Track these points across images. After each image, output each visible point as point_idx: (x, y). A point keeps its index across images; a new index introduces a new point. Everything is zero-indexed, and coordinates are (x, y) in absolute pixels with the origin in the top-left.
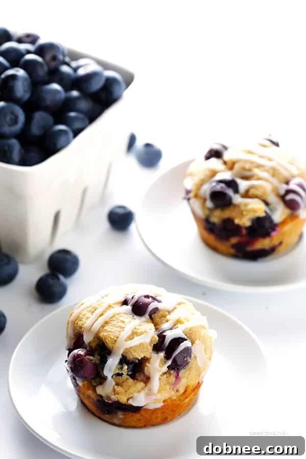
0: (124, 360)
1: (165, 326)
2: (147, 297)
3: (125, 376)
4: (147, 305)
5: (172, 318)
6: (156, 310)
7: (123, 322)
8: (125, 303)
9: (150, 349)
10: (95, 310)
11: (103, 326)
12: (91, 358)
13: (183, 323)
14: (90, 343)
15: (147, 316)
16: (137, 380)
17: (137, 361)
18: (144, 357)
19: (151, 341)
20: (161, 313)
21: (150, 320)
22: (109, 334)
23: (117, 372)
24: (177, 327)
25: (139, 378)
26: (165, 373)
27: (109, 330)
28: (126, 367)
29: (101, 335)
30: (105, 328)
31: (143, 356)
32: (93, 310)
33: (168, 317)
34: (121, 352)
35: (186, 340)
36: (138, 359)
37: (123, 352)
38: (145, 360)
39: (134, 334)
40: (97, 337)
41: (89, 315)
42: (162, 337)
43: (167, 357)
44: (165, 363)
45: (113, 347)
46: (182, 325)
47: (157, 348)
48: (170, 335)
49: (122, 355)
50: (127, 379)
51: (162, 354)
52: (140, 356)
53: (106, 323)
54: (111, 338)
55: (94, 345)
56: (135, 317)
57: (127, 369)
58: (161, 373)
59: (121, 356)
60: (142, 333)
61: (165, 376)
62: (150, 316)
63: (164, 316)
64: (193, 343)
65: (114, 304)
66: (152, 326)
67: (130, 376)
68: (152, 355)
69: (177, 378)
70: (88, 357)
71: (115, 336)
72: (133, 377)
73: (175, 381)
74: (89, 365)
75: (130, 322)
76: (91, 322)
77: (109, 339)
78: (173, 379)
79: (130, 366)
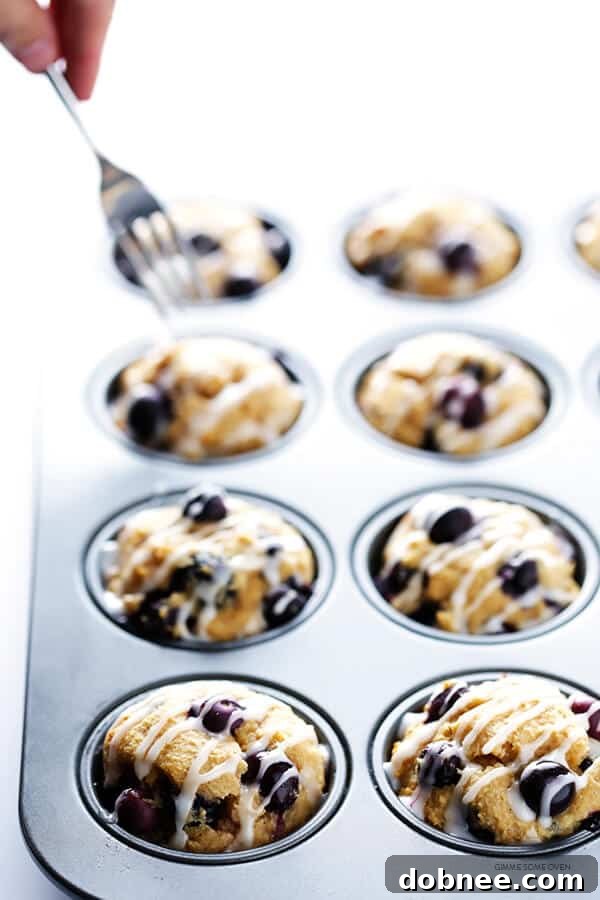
0: (200, 802)
1: (256, 746)
2: (226, 702)
3: (203, 826)
4: (228, 715)
5: (267, 730)
6: (240, 722)
7: (193, 744)
8: (192, 713)
9: (238, 781)
10: (148, 728)
11: (164, 753)
12: (150, 801)
13: (283, 740)
14: (144, 779)
15: (228, 731)
16: (221, 830)
17: (219, 802)
18: (230, 795)
19: (238, 771)
20: (248, 725)
21: (232, 738)
22: (177, 762)
23: (192, 820)
24: (275, 747)
25: (224, 827)
26: (262, 817)
27: (174, 757)
28: (204, 812)
29: (163, 765)
30: (168, 755)
31: (227, 794)
32: (145, 728)
33: (260, 731)
34: (195, 790)
35: (290, 766)
36: (221, 800)
37: (199, 790)
38: (230, 801)
39: (212, 762)
40: (156, 768)
41: (139, 736)
42: (253, 761)
43: (264, 793)
44: (262, 802)
45: (182, 784)
46: (283, 743)
47: (248, 778)
48: (268, 759)
49: (197, 794)
50: (207, 829)
51: (256, 790)
52: (223, 793)
53: (168, 747)
54: (178, 770)
55: (151, 781)
56: (212, 734)
57: (207, 815)
58: (256, 818)
59: (194, 796)
60: (223, 760)
61: (262, 821)
62: (233, 732)
63: (253, 731)
64: (299, 769)
65: (177, 717)
66: (236, 745)
67: (210, 825)
68: (242, 791)
69: (280, 822)
70: (145, 800)
71: (184, 767)
72: (214, 826)
73: (277, 828)
74: (147, 813)
75: (203, 743)
76: (144, 747)
77: (176, 772)
78: (273, 824)
79: (210, 810)
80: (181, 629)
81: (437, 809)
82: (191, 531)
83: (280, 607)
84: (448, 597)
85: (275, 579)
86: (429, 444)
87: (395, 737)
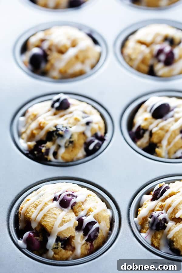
0: (58, 239)
1: (82, 214)
2: (69, 195)
3: (60, 248)
4: (70, 201)
5: (86, 207)
6: (75, 203)
7: (55, 214)
8: (55, 199)
9: (74, 230)
10: (37, 206)
11: (43, 218)
12: (38, 238)
13: (93, 211)
14: (35, 228)
15: (70, 208)
16: (67, 250)
17: (66, 239)
18: (71, 236)
19: (74, 225)
20: (78, 205)
21: (72, 211)
22: (48, 222)
23: (55, 246)
24: (90, 215)
25: (68, 249)
26: (84, 244)
27: (47, 220)
28: (60, 244)
29: (43, 223)
30: (45, 219)
31: (70, 236)
32: (35, 206)
33: (83, 207)
35: (96, 223)
36: (67, 238)
37: (58, 234)
38: (71, 238)
39: (63, 222)
40: (40, 224)
41: (33, 210)
42: (80, 221)
43: (85, 235)
44: (84, 238)
45: (51, 232)
46: (93, 213)
47: (78, 228)
48: (87, 220)
49: (57, 236)
50: (61, 250)
51: (82, 233)
52: (68, 235)
53: (45, 215)
54: (49, 226)
55: (38, 229)
56: (63, 209)
58: (81, 245)
60: (68, 221)
61: (84, 246)
62: (72, 208)
63: (80, 206)
64: (99, 223)
65: (48, 202)
66: (73, 214)
67: (63, 248)
68: (76, 234)
69: (92, 245)
70: (35, 237)
71: (52, 224)
72: (64, 248)
73: (90, 248)
74: (37, 243)
75: (60, 214)
76: (35, 215)
77: (48, 226)
78: (89, 246)
79: (62, 242)
80: (51, 157)
81: (156, 240)
82: (55, 114)
83: (91, 147)
84: (160, 142)
85: (89, 134)
86: (151, 72)
87: (139, 206)
